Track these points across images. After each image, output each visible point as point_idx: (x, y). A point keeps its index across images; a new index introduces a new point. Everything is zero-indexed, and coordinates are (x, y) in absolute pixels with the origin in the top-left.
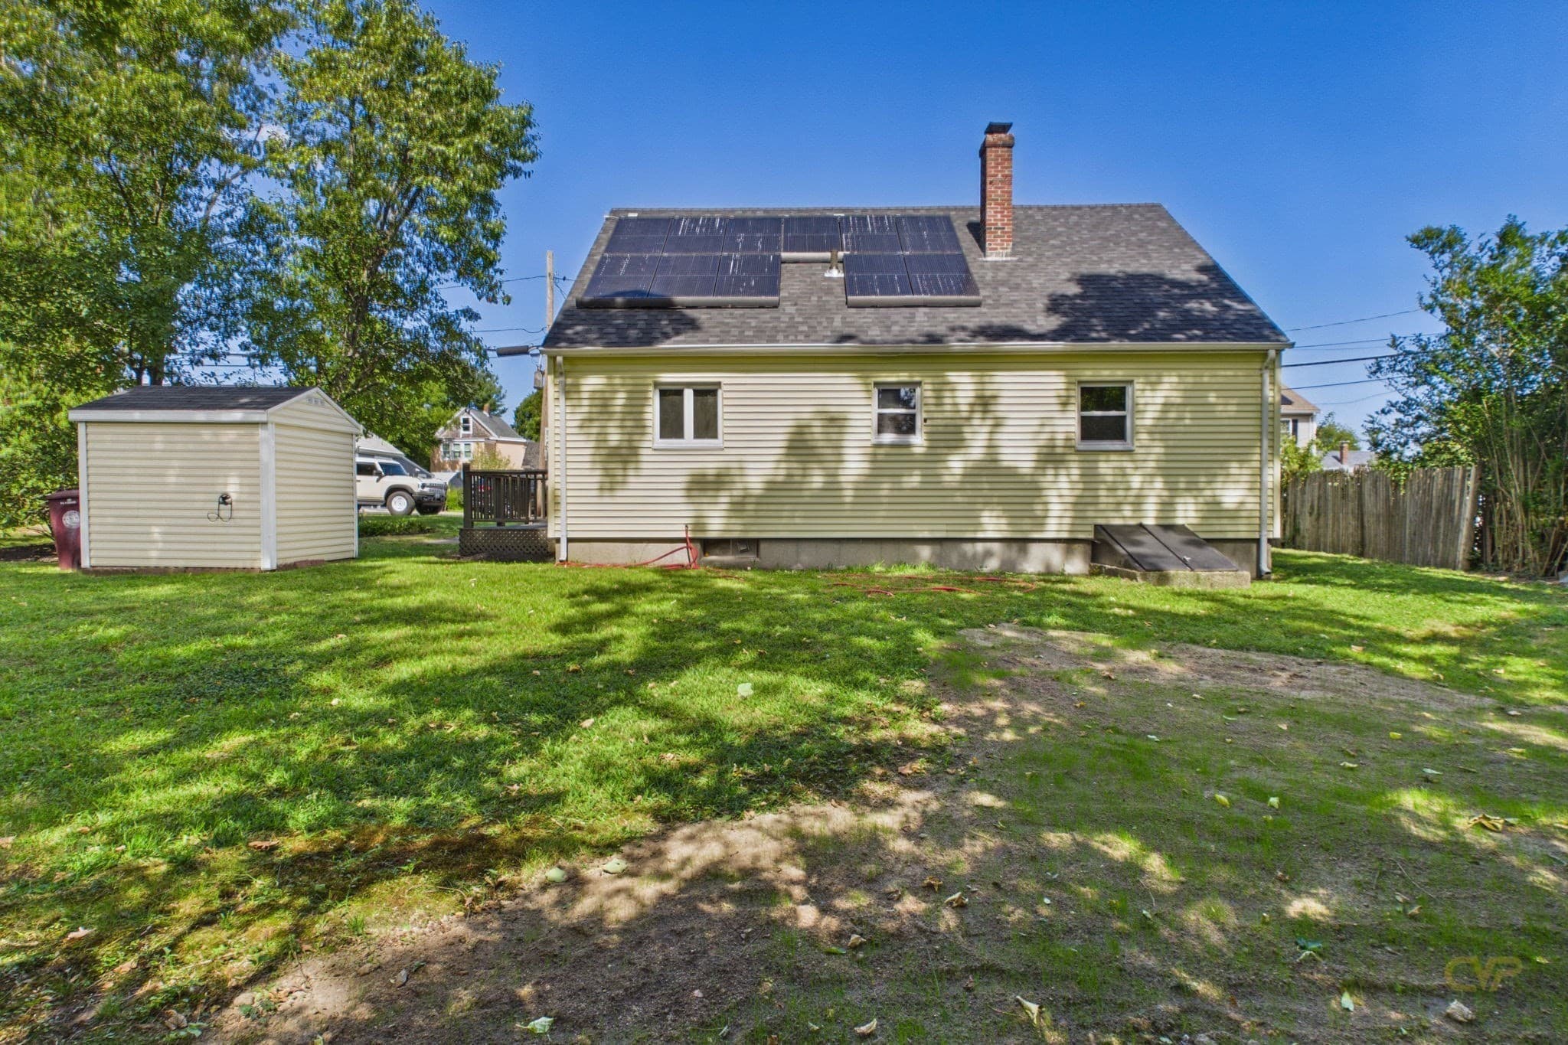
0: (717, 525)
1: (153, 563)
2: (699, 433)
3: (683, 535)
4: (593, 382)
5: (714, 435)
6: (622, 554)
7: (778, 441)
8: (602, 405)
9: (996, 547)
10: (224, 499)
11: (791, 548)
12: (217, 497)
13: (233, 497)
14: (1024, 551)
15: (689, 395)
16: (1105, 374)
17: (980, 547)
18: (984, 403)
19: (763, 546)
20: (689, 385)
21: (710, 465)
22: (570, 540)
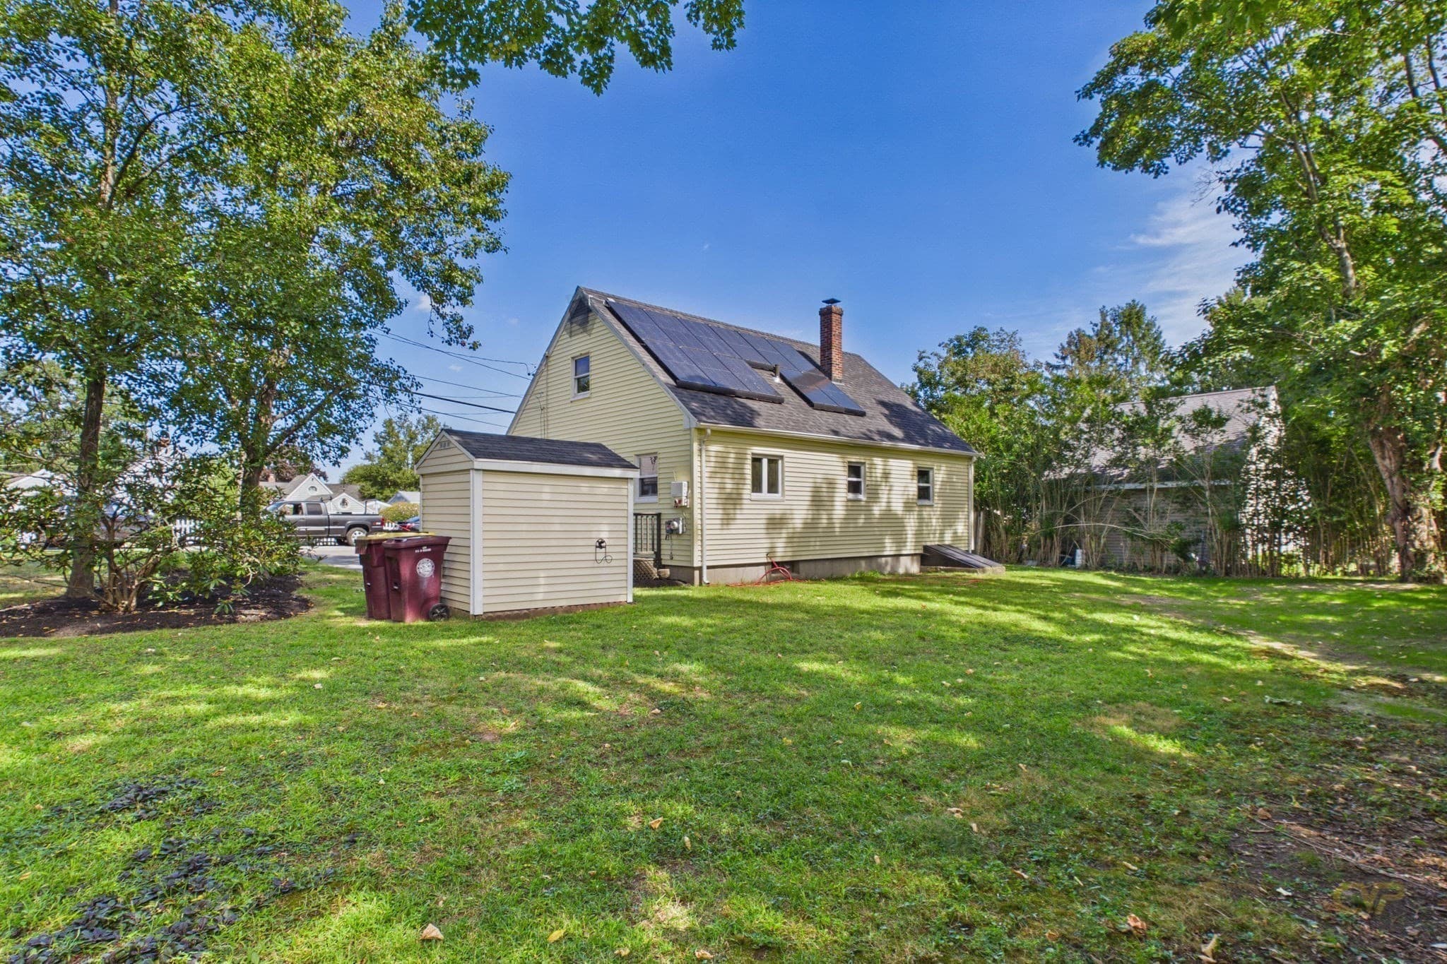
0: (782, 554)
1: (540, 605)
2: (770, 491)
3: (765, 560)
4: (714, 448)
5: (776, 492)
6: (733, 576)
7: (807, 496)
8: (722, 464)
9: (889, 559)
10: (600, 544)
11: (812, 565)
12: (594, 542)
13: (607, 542)
14: (898, 561)
15: (765, 462)
16: (925, 463)
17: (883, 560)
18: (886, 475)
19: (801, 566)
20: (766, 456)
21: (777, 510)
22: (709, 567)
